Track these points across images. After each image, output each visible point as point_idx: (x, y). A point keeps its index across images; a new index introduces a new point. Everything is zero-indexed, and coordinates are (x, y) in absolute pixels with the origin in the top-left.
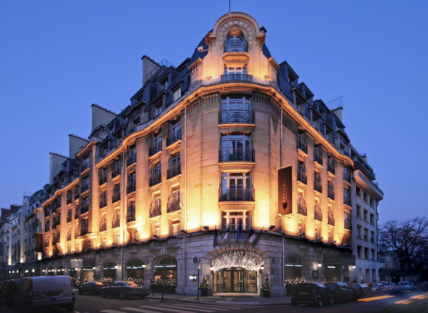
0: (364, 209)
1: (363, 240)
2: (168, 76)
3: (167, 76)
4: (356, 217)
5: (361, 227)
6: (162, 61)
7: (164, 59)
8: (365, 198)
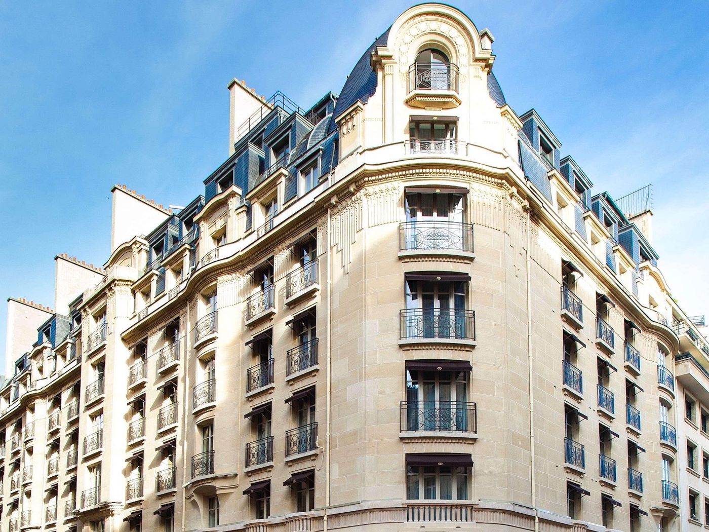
0: (704, 452)
1: (703, 526)
2: (289, 134)
3: (287, 133)
4: (688, 470)
5: (699, 494)
6: (274, 96)
7: (278, 93)
8: (705, 426)
